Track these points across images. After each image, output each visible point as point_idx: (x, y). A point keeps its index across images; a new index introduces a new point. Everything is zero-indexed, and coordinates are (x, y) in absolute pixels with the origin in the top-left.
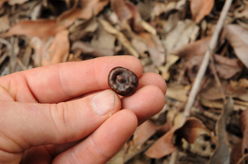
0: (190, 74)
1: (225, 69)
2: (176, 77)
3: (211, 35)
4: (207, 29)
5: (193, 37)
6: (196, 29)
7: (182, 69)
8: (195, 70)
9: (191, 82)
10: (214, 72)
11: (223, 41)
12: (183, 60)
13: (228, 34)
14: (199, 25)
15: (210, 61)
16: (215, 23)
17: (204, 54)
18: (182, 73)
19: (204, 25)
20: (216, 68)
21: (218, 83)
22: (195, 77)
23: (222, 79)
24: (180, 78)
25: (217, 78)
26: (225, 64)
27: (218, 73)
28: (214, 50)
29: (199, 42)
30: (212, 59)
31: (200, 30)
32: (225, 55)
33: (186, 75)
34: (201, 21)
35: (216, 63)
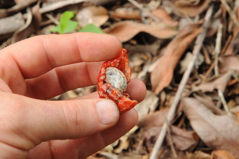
0: (148, 144)
1: (181, 140)
2: (135, 146)
3: (169, 107)
4: (166, 100)
5: (153, 107)
6: (156, 100)
7: (141, 138)
8: (153, 140)
9: (148, 152)
10: (171, 143)
11: (180, 114)
12: (142, 130)
13: (184, 107)
14: (159, 96)
15: (167, 133)
16: (174, 95)
17: (161, 125)
18: (141, 142)
19: (163, 96)
20: (172, 140)
21: (175, 155)
22: (153, 147)
23: (178, 151)
24: (139, 147)
25: (173, 150)
26: (182, 136)
27: (174, 145)
28: (171, 122)
29: (158, 113)
30: (169, 130)
31: (160, 101)
32: (182, 127)
33: (144, 144)
34: (161, 92)
35: (173, 134)
